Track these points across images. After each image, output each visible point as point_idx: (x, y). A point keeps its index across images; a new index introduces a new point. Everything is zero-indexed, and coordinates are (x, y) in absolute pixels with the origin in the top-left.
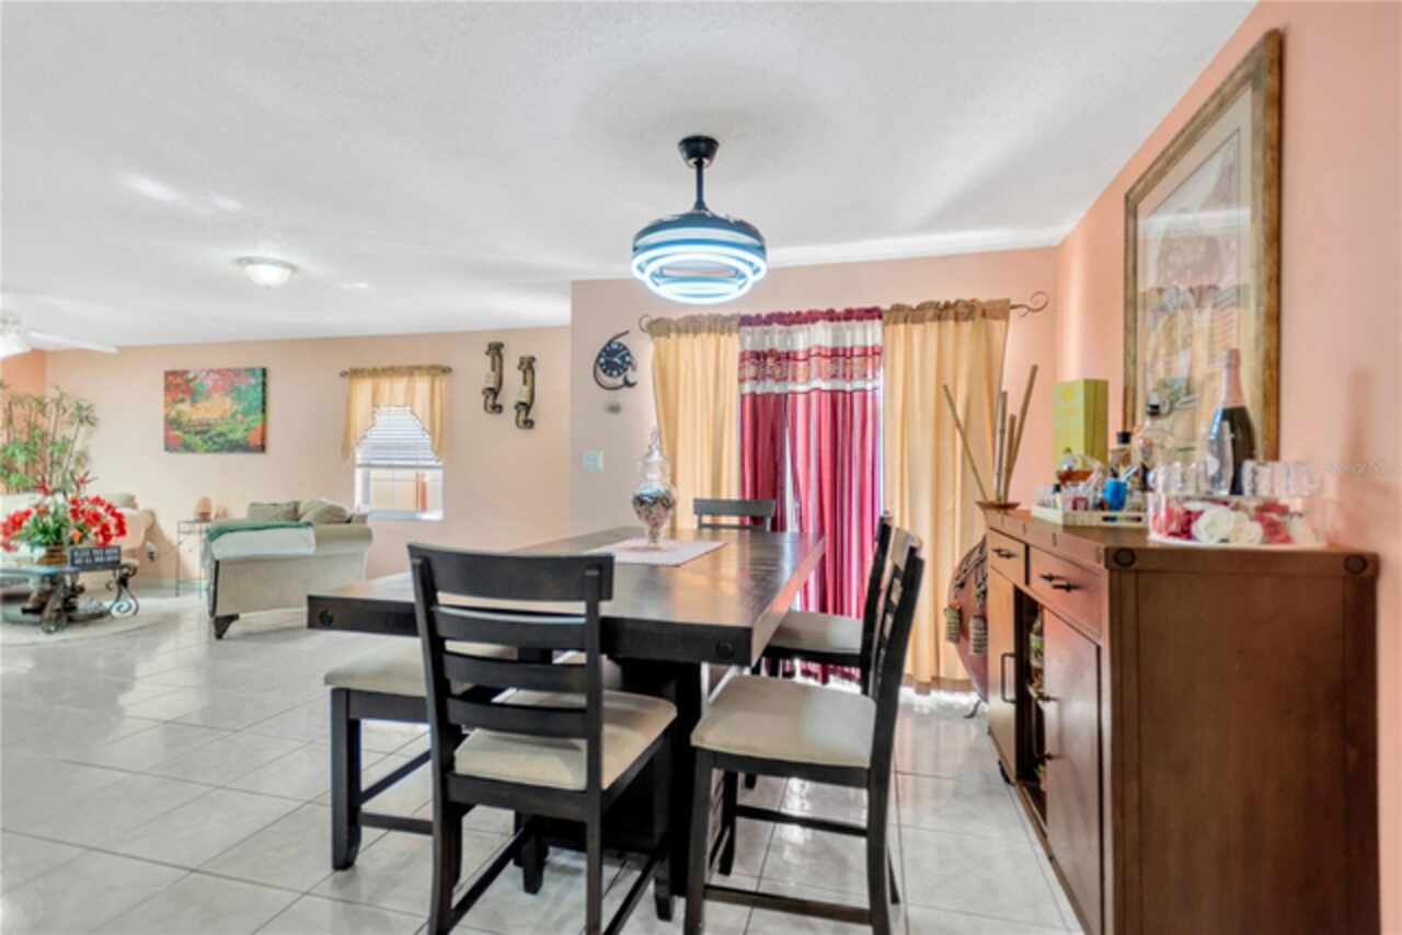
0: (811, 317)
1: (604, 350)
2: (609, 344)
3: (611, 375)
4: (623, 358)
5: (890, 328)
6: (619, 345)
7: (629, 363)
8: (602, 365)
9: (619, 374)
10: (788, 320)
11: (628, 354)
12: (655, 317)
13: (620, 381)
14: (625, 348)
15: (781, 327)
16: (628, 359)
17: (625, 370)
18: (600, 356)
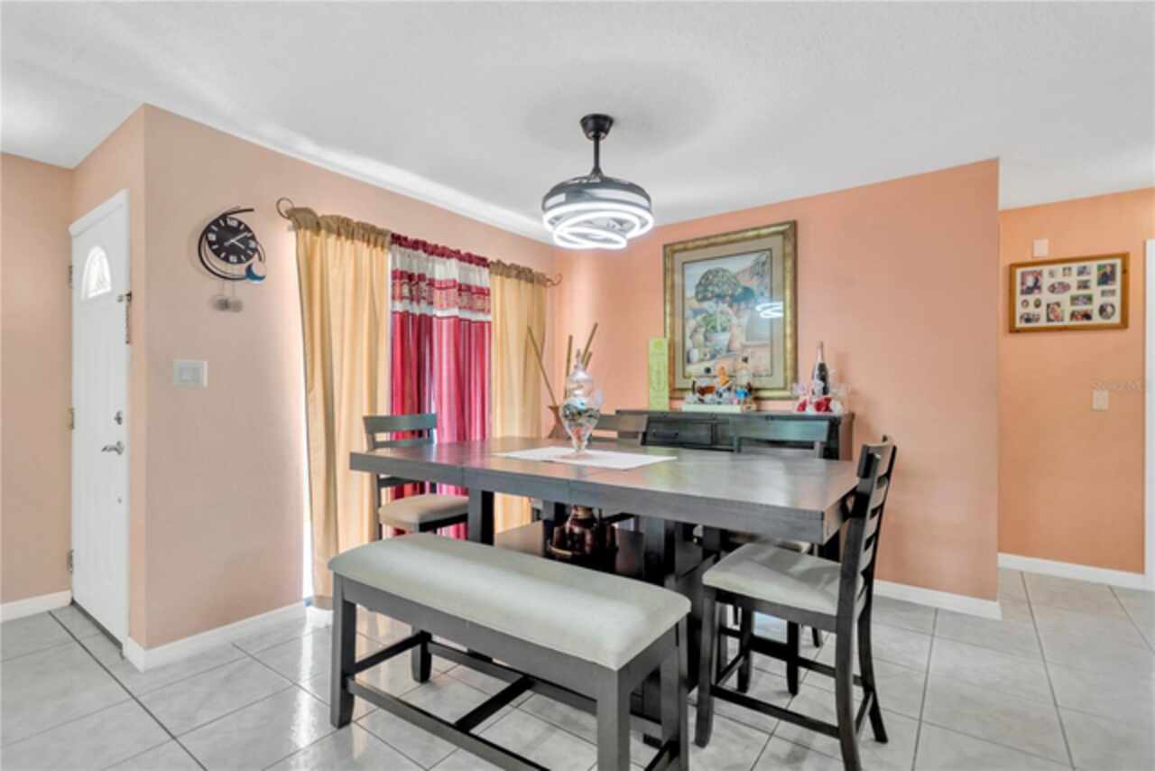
0: (444, 253)
1: (216, 222)
2: (224, 217)
3: (226, 259)
4: (245, 241)
5: (493, 276)
6: (240, 223)
7: (255, 250)
8: (211, 244)
9: (240, 261)
10: (430, 249)
11: (253, 238)
12: (297, 205)
13: (240, 270)
14: (247, 229)
15: (424, 255)
16: (252, 244)
17: (249, 257)
18: (208, 230)
